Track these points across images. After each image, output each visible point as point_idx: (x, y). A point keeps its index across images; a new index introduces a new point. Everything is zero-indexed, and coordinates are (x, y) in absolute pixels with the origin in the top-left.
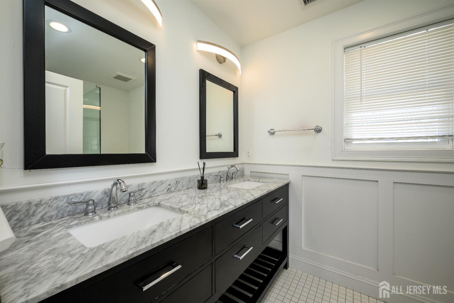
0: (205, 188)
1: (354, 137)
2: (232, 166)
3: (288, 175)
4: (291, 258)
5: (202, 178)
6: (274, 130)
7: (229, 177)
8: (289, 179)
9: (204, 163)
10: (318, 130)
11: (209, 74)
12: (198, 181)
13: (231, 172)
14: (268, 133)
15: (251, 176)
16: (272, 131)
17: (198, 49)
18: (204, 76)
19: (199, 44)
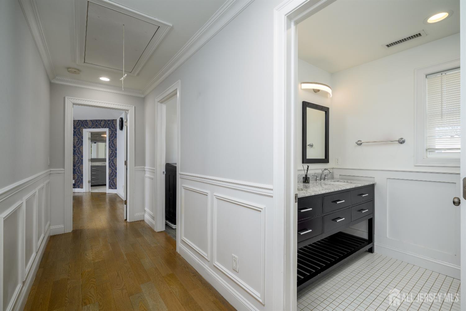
0: (308, 183)
1: (436, 147)
2: (325, 169)
3: (374, 178)
4: (377, 246)
5: (306, 175)
6: (361, 141)
7: (322, 178)
8: (374, 181)
9: (308, 166)
10: (402, 142)
11: (309, 103)
12: (303, 178)
13: (325, 174)
14: (356, 144)
15: (340, 178)
16: (359, 142)
17: (302, 88)
18: (305, 105)
19: (302, 84)
